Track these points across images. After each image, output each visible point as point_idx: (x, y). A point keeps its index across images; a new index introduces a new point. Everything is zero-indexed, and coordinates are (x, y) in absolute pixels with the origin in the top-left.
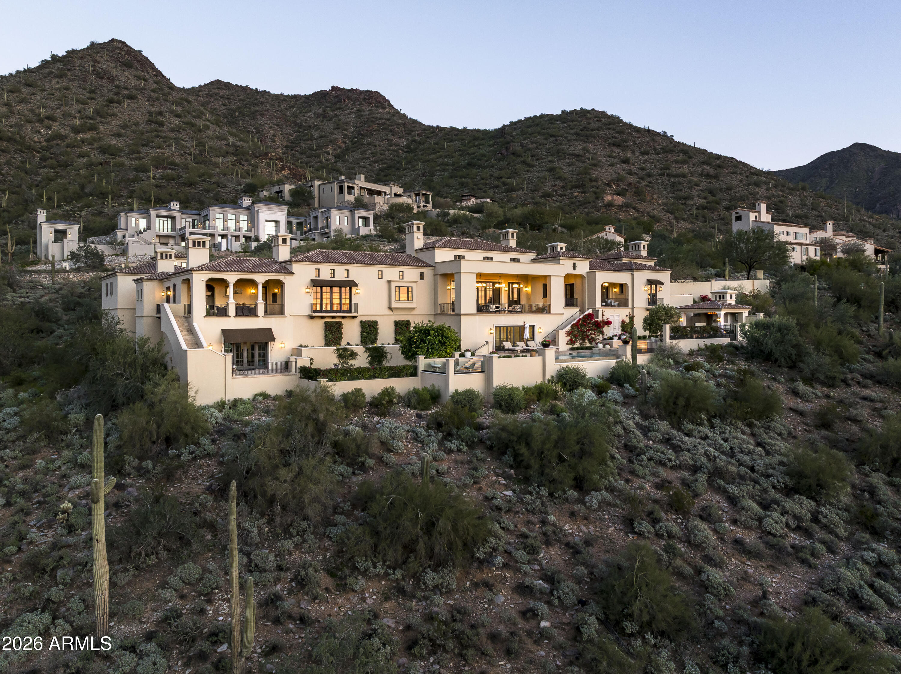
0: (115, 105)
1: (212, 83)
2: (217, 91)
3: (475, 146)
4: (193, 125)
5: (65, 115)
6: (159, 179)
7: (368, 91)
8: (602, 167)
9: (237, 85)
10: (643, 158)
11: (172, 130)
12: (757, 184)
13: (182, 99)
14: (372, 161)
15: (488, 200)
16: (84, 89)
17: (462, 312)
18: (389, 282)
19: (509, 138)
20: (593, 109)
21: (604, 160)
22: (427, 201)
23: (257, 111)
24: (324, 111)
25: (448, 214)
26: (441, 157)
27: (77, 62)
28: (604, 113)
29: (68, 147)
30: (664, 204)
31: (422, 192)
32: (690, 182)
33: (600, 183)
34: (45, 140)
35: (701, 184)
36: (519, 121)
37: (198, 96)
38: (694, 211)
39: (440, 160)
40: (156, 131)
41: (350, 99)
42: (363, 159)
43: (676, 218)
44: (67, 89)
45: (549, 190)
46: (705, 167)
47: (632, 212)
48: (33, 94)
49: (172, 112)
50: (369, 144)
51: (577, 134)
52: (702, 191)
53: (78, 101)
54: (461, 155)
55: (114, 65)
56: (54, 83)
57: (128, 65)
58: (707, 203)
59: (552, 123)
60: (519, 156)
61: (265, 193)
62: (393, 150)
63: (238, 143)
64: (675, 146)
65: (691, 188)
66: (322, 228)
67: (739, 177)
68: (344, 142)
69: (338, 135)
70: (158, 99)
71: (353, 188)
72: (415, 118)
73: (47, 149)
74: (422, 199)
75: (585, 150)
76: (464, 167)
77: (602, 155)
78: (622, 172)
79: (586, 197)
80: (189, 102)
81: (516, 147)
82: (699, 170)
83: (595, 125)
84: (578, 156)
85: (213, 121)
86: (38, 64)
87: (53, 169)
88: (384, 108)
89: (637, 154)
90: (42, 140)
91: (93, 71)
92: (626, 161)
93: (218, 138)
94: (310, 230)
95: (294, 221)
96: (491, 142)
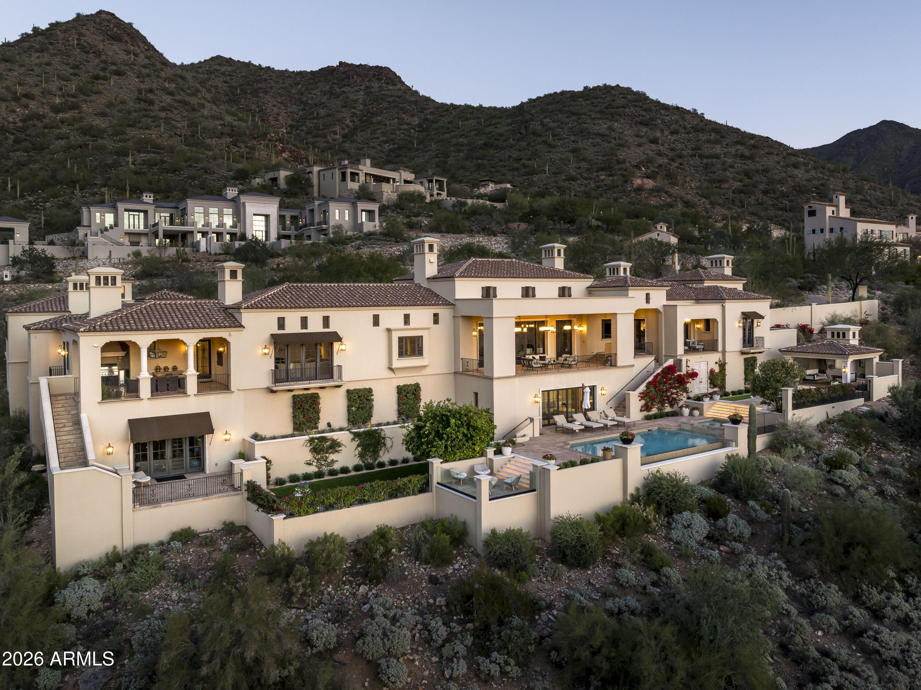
0: (101, 81)
1: (213, 59)
2: (218, 67)
3: (491, 125)
4: (185, 103)
5: (46, 93)
6: (139, 164)
7: (377, 67)
8: (629, 148)
9: (239, 61)
10: (672, 138)
11: (163, 109)
12: (796, 166)
13: (175, 75)
14: (382, 141)
15: (509, 186)
16: (68, 64)
17: (495, 375)
18: (389, 330)
19: (528, 117)
20: (618, 86)
21: (631, 140)
22: (441, 189)
23: (261, 88)
24: (331, 88)
25: (465, 204)
26: (455, 136)
27: (61, 35)
28: (629, 89)
29: (45, 128)
30: (697, 188)
31: (435, 178)
32: (724, 163)
33: (628, 165)
34: (21, 120)
35: (736, 165)
36: (539, 98)
37: (198, 72)
38: (731, 195)
39: (454, 140)
40: (145, 110)
41: (359, 75)
42: (372, 139)
43: (711, 203)
44: (48, 64)
45: (573, 173)
46: (739, 147)
47: (664, 197)
48: (10, 70)
49: (164, 89)
50: (379, 123)
51: (601, 112)
52: (736, 172)
53: (59, 77)
54: (476, 135)
55: (101, 38)
56: (35, 58)
57: (116, 38)
58: (744, 186)
59: (574, 100)
60: (540, 136)
61: (258, 180)
62: (405, 130)
63: (236, 123)
64: (706, 125)
65: (725, 170)
66: (319, 224)
67: (776, 158)
68: (353, 121)
69: (346, 114)
70: (148, 75)
71: (357, 174)
72: (427, 95)
73: (22, 130)
74: (435, 186)
75: (610, 129)
76: (481, 148)
77: (629, 133)
78: (651, 153)
79: (613, 180)
80: (183, 79)
81: (535, 126)
82: (732, 150)
83: (621, 102)
84: (603, 135)
85: (209, 98)
86: (19, 38)
87: (27, 152)
88: (395, 85)
89: (666, 133)
90: (17, 120)
91: (78, 44)
92: (654, 141)
93: (213, 117)
94: (305, 226)
95: (288, 214)
96: (509, 121)
